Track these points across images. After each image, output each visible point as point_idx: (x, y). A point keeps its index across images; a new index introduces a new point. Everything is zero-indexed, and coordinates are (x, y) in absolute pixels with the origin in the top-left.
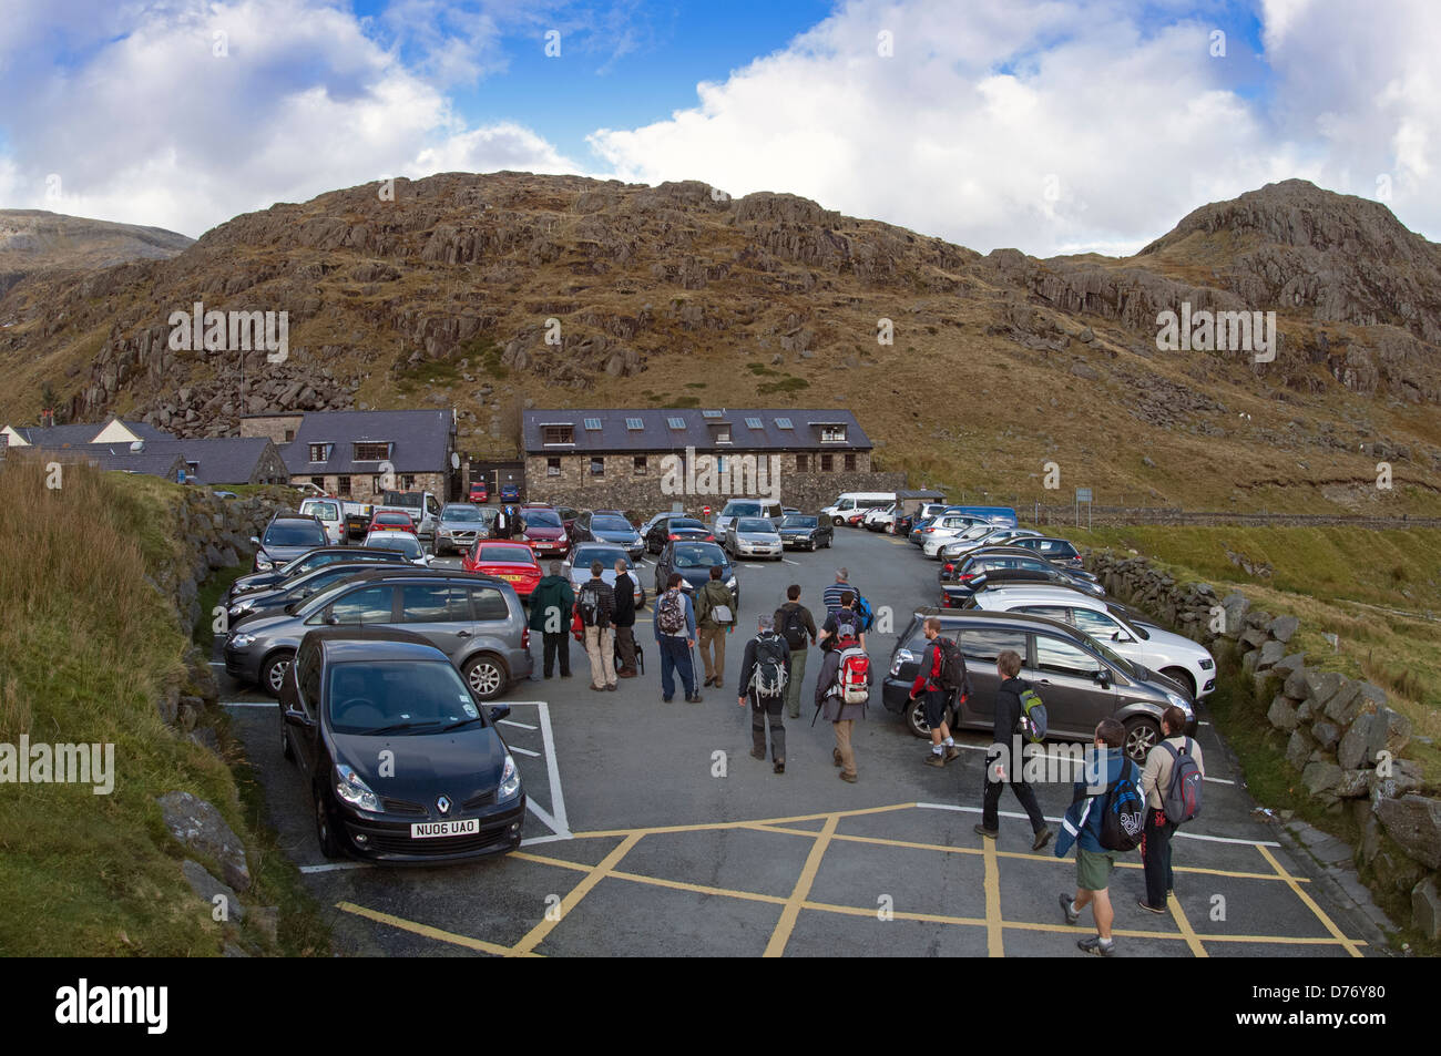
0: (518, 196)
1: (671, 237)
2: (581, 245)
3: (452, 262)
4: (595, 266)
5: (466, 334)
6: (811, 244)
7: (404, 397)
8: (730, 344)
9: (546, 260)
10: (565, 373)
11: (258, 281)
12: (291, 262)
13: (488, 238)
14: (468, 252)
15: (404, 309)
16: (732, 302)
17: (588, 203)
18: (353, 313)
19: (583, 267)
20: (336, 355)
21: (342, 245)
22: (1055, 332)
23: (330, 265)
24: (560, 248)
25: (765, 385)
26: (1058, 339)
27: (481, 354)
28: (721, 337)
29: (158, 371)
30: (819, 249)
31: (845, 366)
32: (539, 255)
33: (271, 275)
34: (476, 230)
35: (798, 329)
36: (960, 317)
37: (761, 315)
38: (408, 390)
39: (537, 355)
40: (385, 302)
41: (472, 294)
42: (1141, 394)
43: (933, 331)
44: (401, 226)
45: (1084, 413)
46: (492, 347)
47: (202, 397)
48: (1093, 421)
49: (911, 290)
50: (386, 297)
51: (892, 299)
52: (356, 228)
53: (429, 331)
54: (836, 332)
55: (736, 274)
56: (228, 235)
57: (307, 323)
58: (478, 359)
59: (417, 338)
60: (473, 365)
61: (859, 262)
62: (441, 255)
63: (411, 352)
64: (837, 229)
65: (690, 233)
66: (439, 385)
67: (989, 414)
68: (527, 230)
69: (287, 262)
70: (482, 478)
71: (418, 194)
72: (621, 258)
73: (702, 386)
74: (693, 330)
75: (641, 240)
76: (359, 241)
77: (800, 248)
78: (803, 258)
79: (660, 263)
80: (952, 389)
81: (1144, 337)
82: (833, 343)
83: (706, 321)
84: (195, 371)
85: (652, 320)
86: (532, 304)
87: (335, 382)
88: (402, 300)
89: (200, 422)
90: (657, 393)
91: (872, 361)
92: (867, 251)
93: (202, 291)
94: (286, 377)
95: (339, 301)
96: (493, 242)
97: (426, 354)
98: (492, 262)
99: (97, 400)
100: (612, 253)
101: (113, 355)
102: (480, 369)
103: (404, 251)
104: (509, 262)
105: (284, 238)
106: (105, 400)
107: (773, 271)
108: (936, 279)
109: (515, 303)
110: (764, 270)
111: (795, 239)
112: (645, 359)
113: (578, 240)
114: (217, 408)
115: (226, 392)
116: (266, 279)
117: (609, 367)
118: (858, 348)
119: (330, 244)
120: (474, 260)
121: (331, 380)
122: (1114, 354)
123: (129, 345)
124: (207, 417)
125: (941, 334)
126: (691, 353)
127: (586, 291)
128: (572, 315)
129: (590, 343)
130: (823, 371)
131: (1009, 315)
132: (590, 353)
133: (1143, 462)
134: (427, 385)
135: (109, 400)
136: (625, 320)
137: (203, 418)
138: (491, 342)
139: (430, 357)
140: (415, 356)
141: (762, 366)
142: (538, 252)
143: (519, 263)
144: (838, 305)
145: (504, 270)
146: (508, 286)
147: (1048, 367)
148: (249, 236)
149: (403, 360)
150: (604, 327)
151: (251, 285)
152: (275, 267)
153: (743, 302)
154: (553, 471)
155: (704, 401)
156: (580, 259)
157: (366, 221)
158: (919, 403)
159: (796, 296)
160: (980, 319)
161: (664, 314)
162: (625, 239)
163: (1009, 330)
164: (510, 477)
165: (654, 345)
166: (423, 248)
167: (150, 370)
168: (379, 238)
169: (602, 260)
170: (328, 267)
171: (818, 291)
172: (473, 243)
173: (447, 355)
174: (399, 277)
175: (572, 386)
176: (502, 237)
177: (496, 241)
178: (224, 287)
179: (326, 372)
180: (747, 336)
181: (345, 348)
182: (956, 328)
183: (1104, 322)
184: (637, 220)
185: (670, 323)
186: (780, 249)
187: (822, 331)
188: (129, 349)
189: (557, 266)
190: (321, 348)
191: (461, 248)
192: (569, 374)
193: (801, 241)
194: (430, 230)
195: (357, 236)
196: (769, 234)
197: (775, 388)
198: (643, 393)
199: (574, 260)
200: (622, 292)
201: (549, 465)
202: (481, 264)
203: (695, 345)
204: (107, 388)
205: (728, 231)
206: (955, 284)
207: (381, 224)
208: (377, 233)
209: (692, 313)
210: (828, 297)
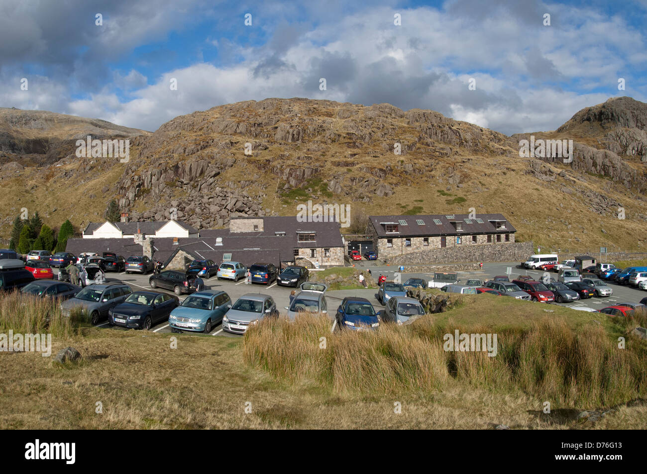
0: (310, 110)
1: (386, 131)
2: (348, 134)
3: (290, 141)
4: (357, 144)
5: (308, 176)
6: (446, 134)
7: (286, 206)
8: (426, 181)
9: (333, 141)
10: (360, 195)
11: (201, 149)
12: (215, 140)
13: (305, 130)
14: (297, 136)
15: (275, 163)
16: (421, 161)
17: (343, 114)
18: (252, 166)
19: (352, 144)
20: (248, 186)
21: (235, 132)
22: (551, 172)
23: (234, 142)
24: (339, 136)
25: (448, 200)
26: (552, 176)
27: (317, 186)
28: (422, 178)
29: (157, 192)
30: (449, 136)
31: (477, 191)
32: (330, 139)
33: (207, 146)
34: (299, 126)
35: (453, 174)
36: (513, 166)
37: (436, 167)
38: (286, 202)
39: (345, 186)
40: (267, 160)
41: (306, 157)
42: (590, 200)
43: (505, 173)
44: (261, 123)
45: (574, 210)
46: (322, 182)
47: (184, 205)
48: (578, 213)
49: (489, 154)
50: (266, 158)
51: (483, 159)
52: (241, 124)
53: (290, 174)
54: (469, 175)
55: (419, 148)
56: (175, 126)
57: (230, 170)
58: (316, 188)
59: (285, 178)
60: (315, 191)
61: (466, 142)
62: (285, 138)
63: (284, 185)
64: (453, 126)
65: (393, 128)
66: (301, 200)
67: (539, 212)
68: (321, 127)
69: (213, 140)
70: (354, 248)
71: (264, 108)
72: (367, 140)
73: (421, 201)
74: (410, 174)
75: (373, 131)
76: (243, 130)
77: (441, 136)
78: (443, 140)
79: (384, 143)
80: (523, 201)
81: (582, 173)
82: (469, 180)
83: (414, 170)
84: (176, 192)
85: (391, 170)
86: (334, 162)
87: (250, 199)
88: (274, 159)
89: (186, 217)
90: (404, 205)
91: (487, 188)
92: (468, 136)
93: (173, 153)
94: (225, 196)
95: (244, 159)
96: (307, 132)
97: (291, 186)
98: (309, 141)
99: (125, 204)
100: (362, 138)
101: (132, 183)
102: (319, 193)
103: (266, 135)
104: (317, 142)
105: (205, 128)
106: (129, 205)
107: (433, 146)
108: (497, 149)
109: (326, 161)
110: (429, 146)
111: (439, 131)
112: (393, 189)
113: (346, 132)
114: (193, 210)
115: (196, 203)
116: (205, 148)
117: (378, 192)
118: (480, 182)
119: (230, 132)
120: (300, 140)
121: (248, 198)
122: (574, 182)
123: (140, 179)
124: (188, 215)
125: (508, 175)
126: (411, 186)
127: (357, 156)
128: (355, 167)
129: (368, 181)
130: (469, 193)
131: (531, 165)
132: (369, 185)
133: (602, 231)
134: (295, 200)
135: (132, 205)
136: (381, 170)
137: (187, 215)
138: (321, 180)
139: (293, 187)
140: (286, 186)
141: (443, 191)
142: (329, 137)
143: (322, 142)
144: (464, 162)
145: (316, 145)
146: (319, 153)
147: (552, 189)
148: (186, 126)
149: (280, 188)
150: (372, 173)
151: (198, 151)
152: (208, 142)
153: (426, 161)
154: (390, 245)
155: (424, 208)
156: (349, 141)
157: (244, 121)
158: (512, 208)
159: (446, 158)
160: (521, 168)
161: (396, 167)
162: (367, 131)
163: (533, 172)
164: (367, 248)
165: (395, 182)
166: (275, 134)
167: (153, 191)
168: (253, 129)
169: (359, 141)
170: (233, 143)
171: (453, 155)
172: (299, 133)
173: (301, 186)
174: (268, 148)
175: (364, 201)
176: (311, 130)
177: (309, 132)
178: (185, 151)
179: (245, 193)
180: (432, 177)
181: (252, 182)
182: (513, 172)
183: (564, 167)
184: (370, 122)
185: (399, 171)
186: (433, 136)
187: (464, 175)
188: (140, 180)
189: (340, 144)
190: (239, 182)
191: (294, 135)
192: (362, 195)
193: (441, 132)
194: (276, 126)
195: (242, 128)
196: (427, 129)
197: (454, 201)
198: (397, 205)
199: (347, 141)
200: (374, 157)
201: (388, 242)
202: (304, 143)
203: (412, 181)
204: (130, 199)
205: (409, 128)
206: (505, 151)
207: (252, 123)
208: (251, 127)
209: (408, 167)
210: (459, 159)
